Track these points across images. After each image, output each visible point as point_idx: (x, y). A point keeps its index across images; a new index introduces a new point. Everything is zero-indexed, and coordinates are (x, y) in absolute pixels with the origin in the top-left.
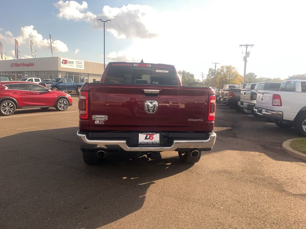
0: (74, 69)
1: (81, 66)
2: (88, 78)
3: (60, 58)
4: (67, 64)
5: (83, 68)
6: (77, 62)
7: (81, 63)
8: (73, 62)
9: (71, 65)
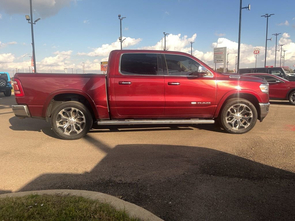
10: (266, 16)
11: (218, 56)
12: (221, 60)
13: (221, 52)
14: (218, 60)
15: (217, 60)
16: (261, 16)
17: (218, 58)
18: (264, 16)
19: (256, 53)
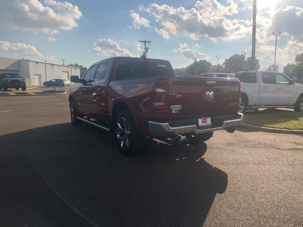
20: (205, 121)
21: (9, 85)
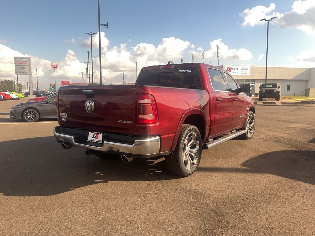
0: (238, 76)
1: (247, 72)
2: (254, 84)
3: (225, 66)
4: (232, 71)
5: (248, 74)
6: (242, 69)
7: (247, 69)
8: (238, 69)
9: (236, 72)
10: (90, 34)
11: (21, 67)
12: (25, 72)
13: (25, 62)
14: (22, 71)
15: (20, 71)
16: (85, 33)
17: (21, 69)
18: (88, 33)
19: (54, 67)
20: (96, 136)
21: (263, 95)
